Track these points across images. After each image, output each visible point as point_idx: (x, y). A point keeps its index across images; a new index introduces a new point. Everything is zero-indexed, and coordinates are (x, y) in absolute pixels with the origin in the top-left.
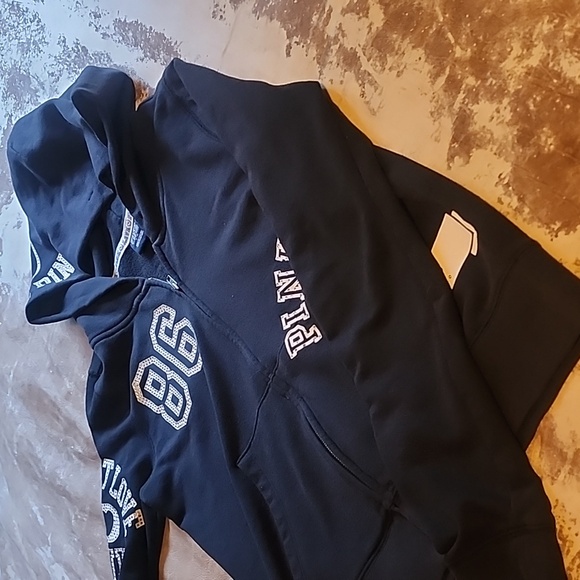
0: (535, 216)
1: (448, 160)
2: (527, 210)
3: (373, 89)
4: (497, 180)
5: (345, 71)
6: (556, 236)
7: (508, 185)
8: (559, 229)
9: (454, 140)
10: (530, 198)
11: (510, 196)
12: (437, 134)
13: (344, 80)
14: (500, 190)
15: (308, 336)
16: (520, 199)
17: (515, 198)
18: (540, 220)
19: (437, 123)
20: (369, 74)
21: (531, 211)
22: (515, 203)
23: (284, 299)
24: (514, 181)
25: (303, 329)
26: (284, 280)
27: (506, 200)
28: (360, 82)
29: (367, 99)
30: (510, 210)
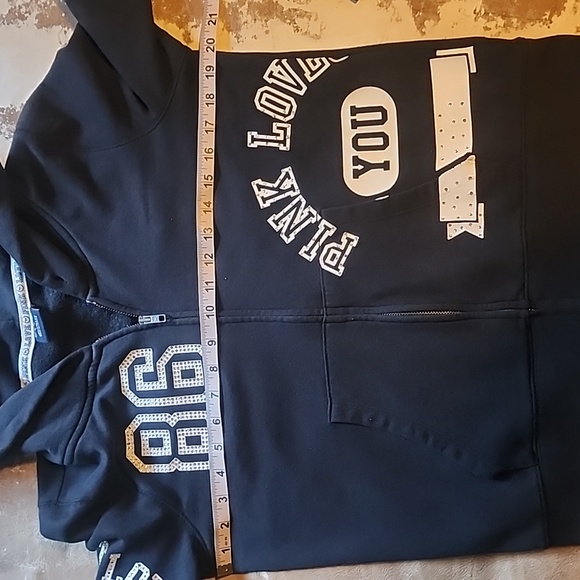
0: (524, 21)
1: (418, 28)
2: (515, 20)
3: (306, 19)
4: (475, 16)
5: (266, 21)
6: (551, 22)
7: (486, 13)
8: (551, 16)
9: (415, 11)
10: (512, 11)
11: (494, 20)
12: (396, 16)
13: (269, 28)
14: (482, 21)
15: (342, 247)
16: (503, 17)
17: (499, 18)
18: (530, 20)
19: (390, 9)
20: (296, 10)
21: (519, 19)
22: (501, 21)
23: (292, 236)
24: (490, 7)
25: (334, 244)
26: (283, 220)
27: (491, 25)
28: (288, 21)
29: (304, 31)
30: (499, 29)
